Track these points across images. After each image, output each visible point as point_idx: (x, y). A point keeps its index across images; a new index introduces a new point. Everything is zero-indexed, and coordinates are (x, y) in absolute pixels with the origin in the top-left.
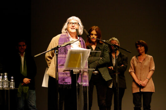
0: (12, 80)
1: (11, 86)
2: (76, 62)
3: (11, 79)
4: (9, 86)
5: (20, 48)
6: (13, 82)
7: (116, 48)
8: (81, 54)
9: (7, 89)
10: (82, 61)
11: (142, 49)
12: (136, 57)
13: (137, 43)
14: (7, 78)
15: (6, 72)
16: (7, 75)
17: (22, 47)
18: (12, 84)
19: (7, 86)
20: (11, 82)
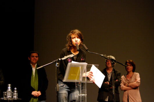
0: (16, 91)
1: (14, 97)
2: (75, 75)
3: (14, 90)
4: (12, 97)
5: (33, 58)
6: (16, 92)
7: (113, 62)
8: (80, 67)
9: (10, 100)
10: (81, 74)
11: (131, 68)
12: (125, 76)
13: (128, 61)
14: (10, 89)
15: (10, 84)
16: (10, 86)
17: (35, 58)
18: (15, 95)
19: (11, 97)
20: (14, 92)
